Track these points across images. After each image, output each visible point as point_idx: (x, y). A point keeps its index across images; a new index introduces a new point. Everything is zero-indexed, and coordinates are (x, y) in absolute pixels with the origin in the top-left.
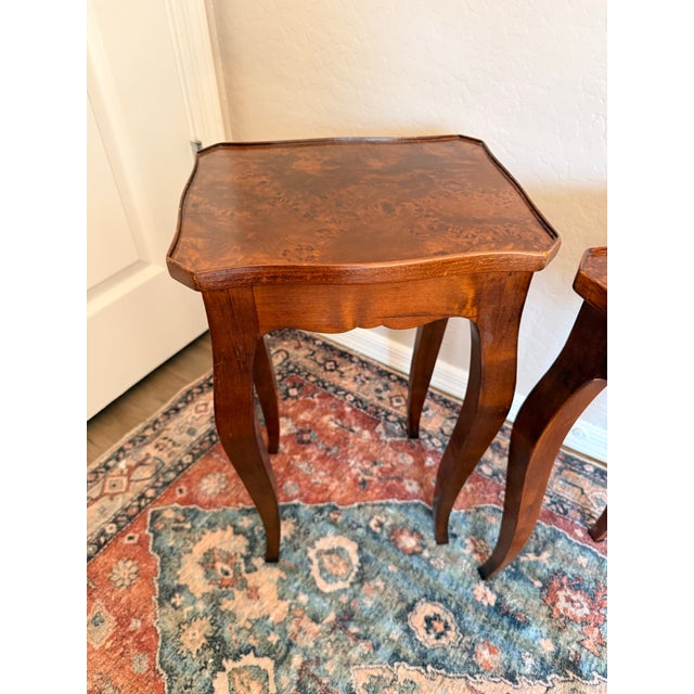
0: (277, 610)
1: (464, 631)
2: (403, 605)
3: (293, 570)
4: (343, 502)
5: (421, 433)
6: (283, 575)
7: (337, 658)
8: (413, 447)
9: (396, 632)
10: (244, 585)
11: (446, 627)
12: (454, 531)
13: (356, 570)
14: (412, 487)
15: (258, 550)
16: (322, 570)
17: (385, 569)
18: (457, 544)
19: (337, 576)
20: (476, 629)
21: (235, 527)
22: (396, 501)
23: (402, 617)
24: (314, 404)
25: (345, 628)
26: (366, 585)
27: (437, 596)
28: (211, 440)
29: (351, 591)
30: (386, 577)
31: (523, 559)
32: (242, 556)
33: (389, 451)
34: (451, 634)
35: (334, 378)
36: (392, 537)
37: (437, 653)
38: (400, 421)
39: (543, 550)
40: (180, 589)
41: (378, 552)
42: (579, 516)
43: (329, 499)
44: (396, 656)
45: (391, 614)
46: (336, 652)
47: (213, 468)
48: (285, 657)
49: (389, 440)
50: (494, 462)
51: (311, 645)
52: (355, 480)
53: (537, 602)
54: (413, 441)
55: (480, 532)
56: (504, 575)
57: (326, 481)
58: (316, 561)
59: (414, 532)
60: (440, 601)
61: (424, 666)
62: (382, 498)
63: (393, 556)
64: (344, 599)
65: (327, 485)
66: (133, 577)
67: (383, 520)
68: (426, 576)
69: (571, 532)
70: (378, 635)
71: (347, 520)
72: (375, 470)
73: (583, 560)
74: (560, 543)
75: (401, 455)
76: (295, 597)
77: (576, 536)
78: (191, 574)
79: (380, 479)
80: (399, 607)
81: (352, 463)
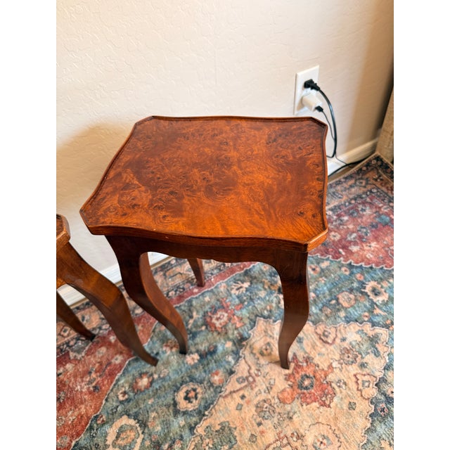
1: (201, 382)
2: (172, 407)
4: (97, 409)
5: (94, 332)
8: (98, 343)
9: (181, 421)
11: (195, 390)
12: (155, 352)
13: (137, 425)
14: (118, 359)
17: (148, 407)
18: (162, 356)
19: (133, 440)
20: (204, 374)
22: (119, 374)
23: (176, 412)
26: (149, 424)
27: (178, 385)
29: (147, 435)
30: (152, 409)
31: (189, 326)
33: (89, 359)
34: (199, 390)
36: (136, 390)
37: (202, 404)
39: (192, 313)
41: (137, 405)
42: (189, 284)
43: (89, 418)
44: (192, 429)
45: (172, 418)
49: (83, 354)
52: (90, 393)
53: (210, 335)
54: (95, 340)
55: (164, 339)
56: (190, 342)
57: (76, 413)
59: (141, 375)
60: (181, 385)
61: (204, 415)
62: (112, 382)
64: (147, 443)
65: (80, 414)
67: (123, 389)
68: (166, 384)
69: (193, 294)
70: (177, 433)
71: (108, 413)
72: (93, 375)
73: (207, 299)
74: (194, 303)
75: (97, 353)
77: (196, 293)
79: (100, 376)
80: (171, 411)
81: (79, 387)
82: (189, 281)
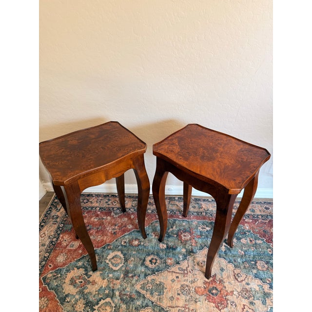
0: (104, 283)
1: (161, 259)
2: (142, 261)
3: (104, 269)
4: (110, 242)
5: (126, 209)
6: (101, 272)
7: (129, 286)
8: (125, 215)
9: (143, 269)
10: (89, 282)
11: (156, 260)
12: (147, 233)
13: (123, 259)
14: (130, 227)
15: (89, 270)
16: (113, 264)
17: (132, 254)
18: (150, 237)
19: (118, 263)
20: (164, 256)
21: (77, 267)
22: (127, 233)
23: (143, 264)
24: (86, 216)
25: (128, 276)
26: (128, 261)
27: (150, 253)
28: (53, 244)
29: (125, 265)
30: (133, 256)
31: (169, 231)
32: (84, 274)
33: (118, 220)
34: (158, 261)
35: (89, 204)
36: (130, 244)
37: (156, 268)
38: (118, 209)
39: (173, 226)
40: (67, 296)
41: (128, 251)
42: (179, 213)
43: (105, 243)
44: (146, 275)
45: (139, 265)
46: (128, 284)
47: (59, 253)
48: (113, 295)
49: (117, 216)
50: (151, 208)
51: (120, 286)
52: (111, 233)
53: (177, 241)
54: (125, 213)
55: (155, 230)
56: (166, 238)
57: (102, 238)
58: (110, 263)
59: (136, 239)
60: (152, 254)
61: (155, 273)
62: (122, 235)
63: (133, 249)
64: (124, 269)
65: (103, 239)
66: (46, 302)
67: (125, 240)
68: (145, 250)
69: (179, 218)
70: (138, 273)
71: (114, 246)
72: (116, 227)
73: (184, 224)
74: (177, 222)
75: (123, 219)
76: (108, 276)
77: (180, 218)
78: (69, 289)
79: (119, 229)
80: (141, 262)
81: (108, 229)
82: (179, 211)
